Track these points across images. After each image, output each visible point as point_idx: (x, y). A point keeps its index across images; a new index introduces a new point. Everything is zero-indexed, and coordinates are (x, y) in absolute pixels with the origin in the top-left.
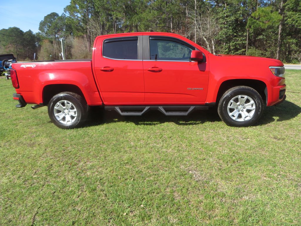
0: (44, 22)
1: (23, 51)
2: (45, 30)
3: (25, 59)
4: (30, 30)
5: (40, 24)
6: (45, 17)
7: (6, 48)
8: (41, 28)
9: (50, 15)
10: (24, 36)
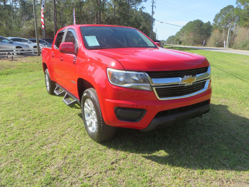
0: (219, 14)
1: (199, 38)
2: (218, 21)
3: (198, 44)
4: (209, 21)
5: (216, 16)
6: (221, 10)
7: (188, 36)
8: (215, 20)
9: (226, 7)
10: (203, 26)
